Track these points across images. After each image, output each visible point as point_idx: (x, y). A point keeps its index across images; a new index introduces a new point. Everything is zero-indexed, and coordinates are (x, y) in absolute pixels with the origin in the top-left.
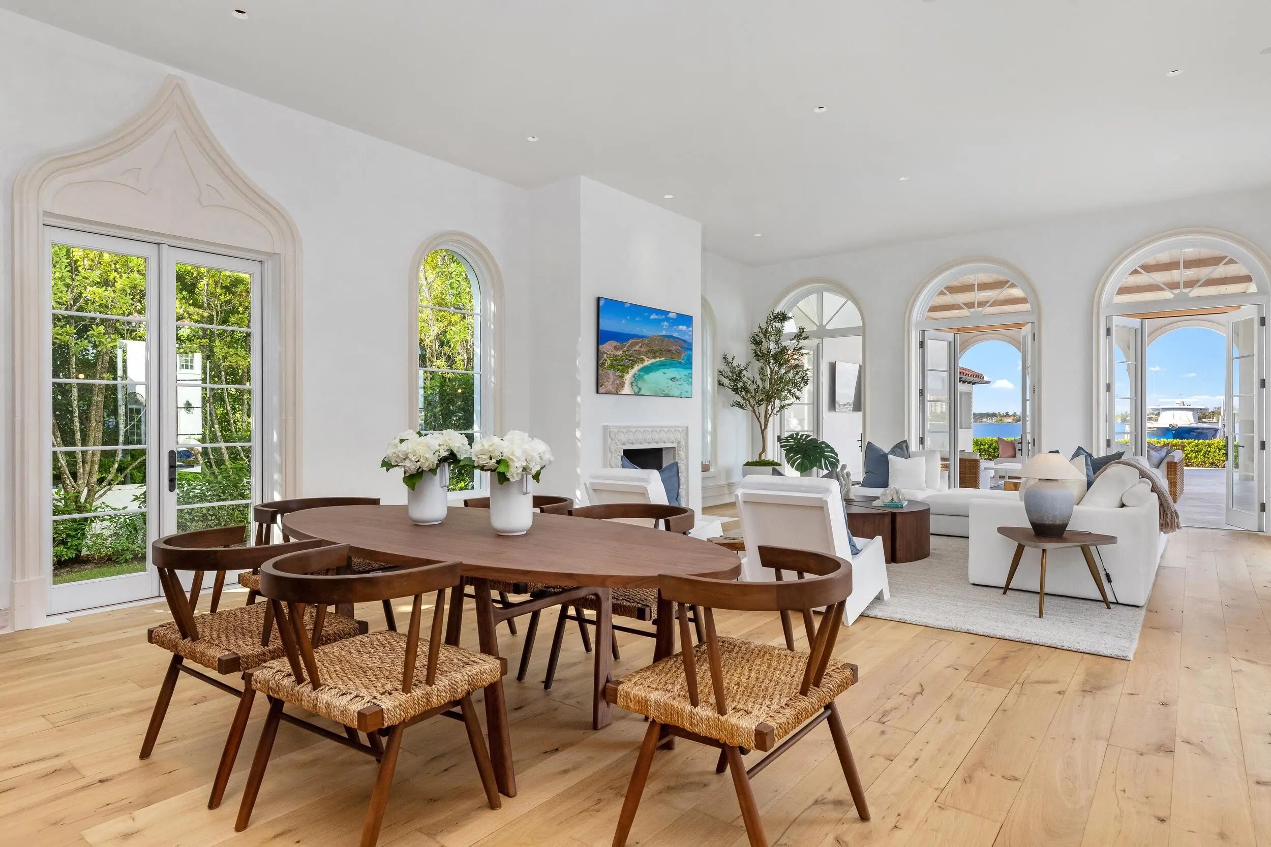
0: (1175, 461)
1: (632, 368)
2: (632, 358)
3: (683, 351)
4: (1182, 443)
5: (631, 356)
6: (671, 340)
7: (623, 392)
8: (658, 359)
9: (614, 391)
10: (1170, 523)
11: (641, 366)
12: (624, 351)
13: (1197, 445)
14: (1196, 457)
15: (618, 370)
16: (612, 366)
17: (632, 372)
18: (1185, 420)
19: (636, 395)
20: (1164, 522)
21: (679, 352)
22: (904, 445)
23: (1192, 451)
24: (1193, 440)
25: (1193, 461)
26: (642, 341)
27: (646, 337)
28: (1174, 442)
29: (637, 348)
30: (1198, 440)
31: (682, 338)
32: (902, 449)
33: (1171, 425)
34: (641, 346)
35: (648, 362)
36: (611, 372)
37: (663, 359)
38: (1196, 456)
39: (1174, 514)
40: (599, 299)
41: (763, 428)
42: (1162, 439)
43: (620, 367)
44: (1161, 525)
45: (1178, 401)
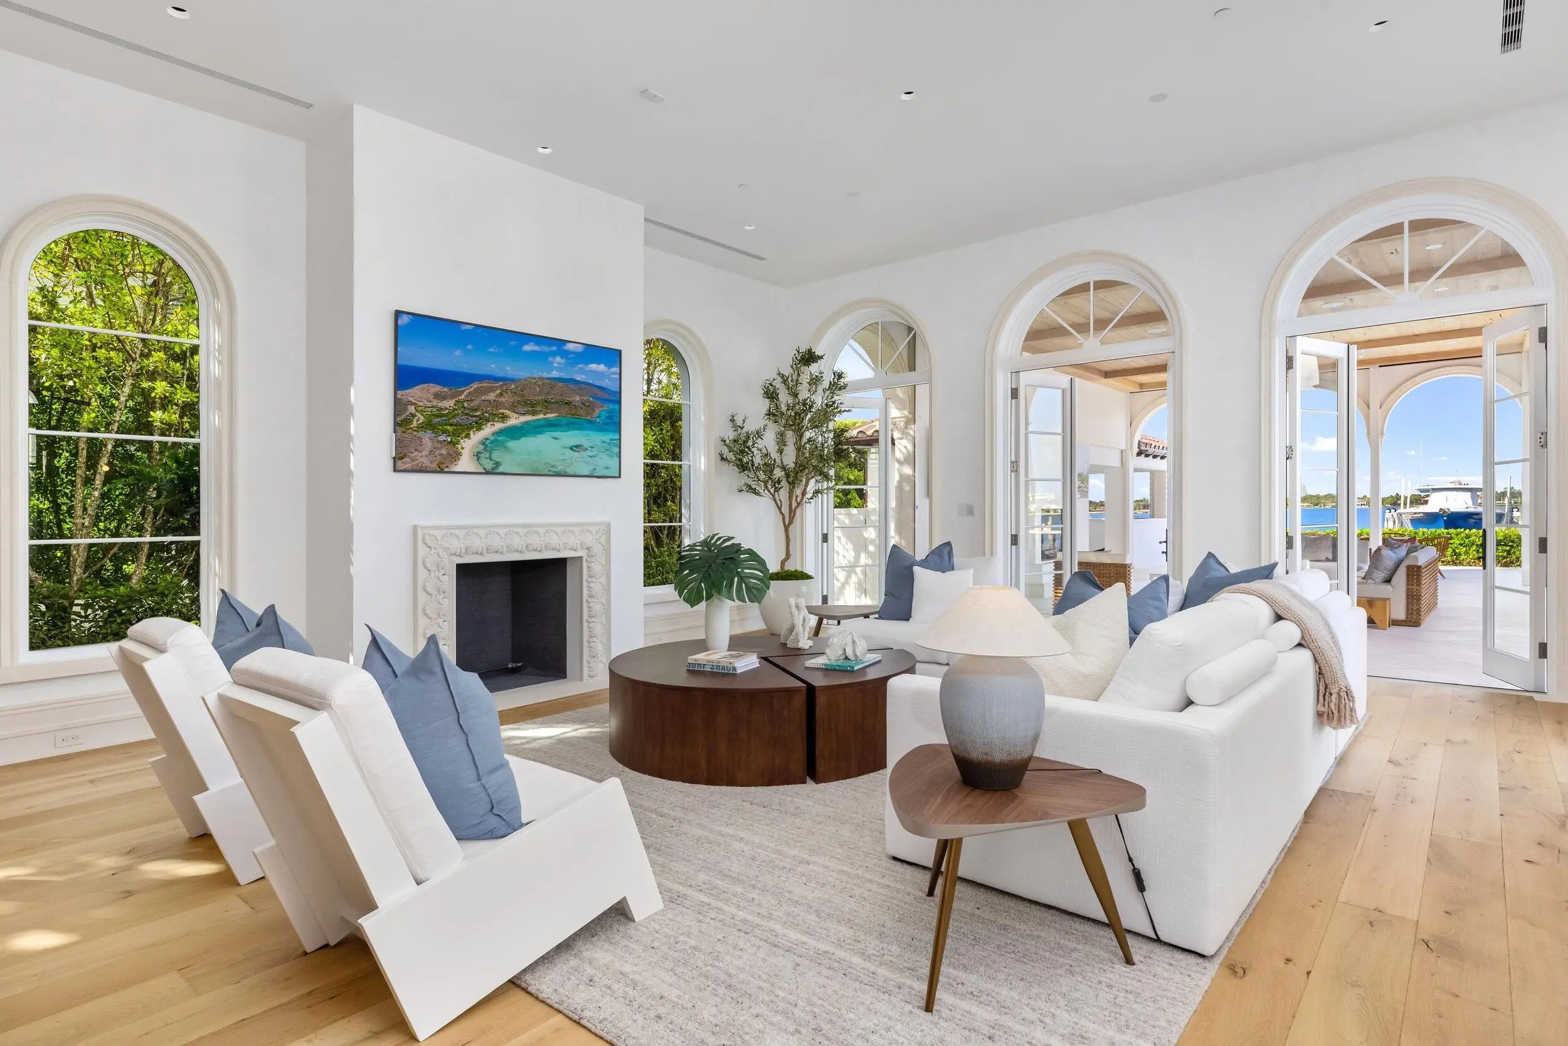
0: (1419, 564)
1: (479, 429)
2: (478, 413)
3: (598, 403)
4: (1448, 533)
5: (476, 410)
6: (571, 386)
7: (457, 469)
8: (541, 416)
9: (434, 466)
10: (1336, 712)
11: (499, 426)
12: (457, 402)
13: (1468, 537)
14: (1467, 553)
15: (444, 432)
16: (428, 425)
17: (477, 437)
18: (1460, 503)
19: (487, 473)
20: (1325, 709)
21: (588, 407)
22: (946, 551)
23: (1461, 545)
24: (1463, 530)
25: (1462, 557)
26: (503, 385)
27: (512, 380)
28: (1437, 533)
29: (491, 396)
30: (1470, 530)
31: (597, 383)
32: (941, 556)
33: (1441, 509)
34: (501, 395)
35: (515, 420)
36: (427, 437)
37: (553, 415)
38: (1466, 550)
39: (1343, 694)
40: (398, 314)
41: (787, 522)
42: (1421, 529)
43: (449, 428)
44: (1320, 715)
45: (1452, 479)
